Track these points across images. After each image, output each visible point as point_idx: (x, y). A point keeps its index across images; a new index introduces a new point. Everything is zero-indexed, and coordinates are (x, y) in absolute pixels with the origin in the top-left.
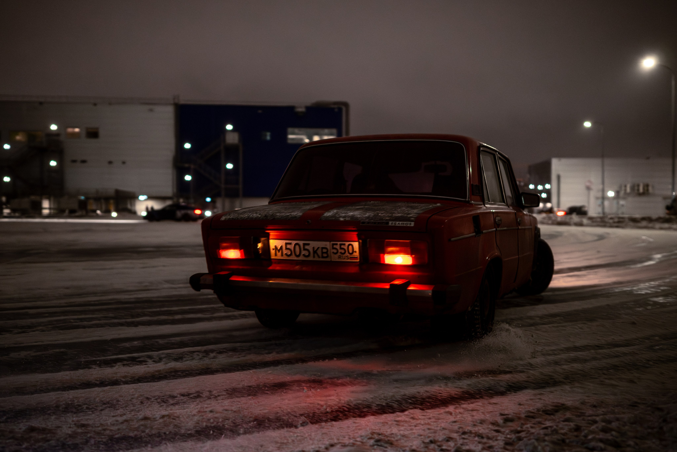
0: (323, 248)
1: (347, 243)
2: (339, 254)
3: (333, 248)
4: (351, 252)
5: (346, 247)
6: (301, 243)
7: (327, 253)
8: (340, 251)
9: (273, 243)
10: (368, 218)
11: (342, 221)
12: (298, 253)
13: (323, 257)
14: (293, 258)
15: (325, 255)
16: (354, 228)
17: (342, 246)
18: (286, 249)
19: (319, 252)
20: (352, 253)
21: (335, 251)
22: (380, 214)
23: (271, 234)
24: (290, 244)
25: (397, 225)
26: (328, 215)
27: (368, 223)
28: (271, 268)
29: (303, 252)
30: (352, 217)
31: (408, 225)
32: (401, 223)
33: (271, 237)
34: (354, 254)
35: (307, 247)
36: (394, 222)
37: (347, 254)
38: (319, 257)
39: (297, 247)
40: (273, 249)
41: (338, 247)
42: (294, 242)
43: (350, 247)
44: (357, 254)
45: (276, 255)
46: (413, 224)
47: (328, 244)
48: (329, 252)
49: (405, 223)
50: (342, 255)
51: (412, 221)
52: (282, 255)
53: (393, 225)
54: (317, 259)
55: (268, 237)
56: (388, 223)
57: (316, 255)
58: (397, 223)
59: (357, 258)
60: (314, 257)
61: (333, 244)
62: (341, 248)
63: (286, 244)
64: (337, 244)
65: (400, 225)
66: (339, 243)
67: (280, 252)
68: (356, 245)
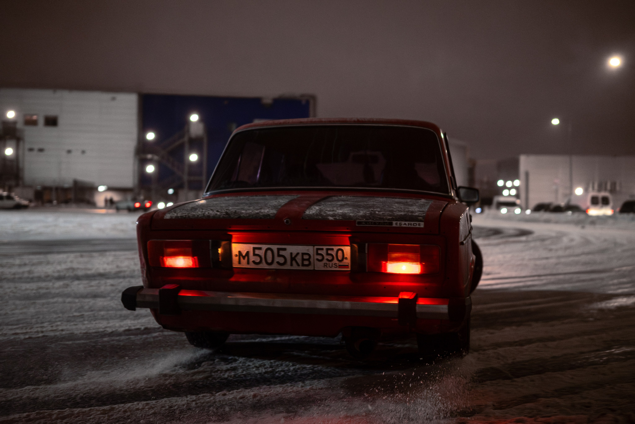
0: (303, 254)
1: (336, 248)
2: (325, 261)
3: (318, 254)
4: (340, 258)
5: (334, 253)
6: (275, 248)
7: (308, 260)
8: (326, 257)
9: (236, 248)
10: (364, 216)
11: (332, 221)
12: (270, 260)
13: (303, 265)
14: (264, 266)
15: (306, 263)
16: (348, 229)
17: (330, 252)
18: (255, 255)
19: (299, 259)
20: (342, 260)
21: (320, 257)
22: (377, 212)
23: (234, 236)
24: (260, 249)
25: (403, 226)
26: (311, 213)
27: (366, 223)
28: (233, 279)
29: (277, 259)
30: (344, 215)
31: (418, 226)
32: (407, 223)
33: (233, 240)
34: (345, 261)
35: (282, 253)
36: (399, 222)
37: (335, 261)
38: (298, 265)
39: (269, 253)
40: (236, 256)
41: (324, 252)
42: (264, 247)
43: (340, 252)
44: (348, 262)
45: (240, 262)
46: (422, 225)
47: (310, 249)
48: (312, 260)
49: (412, 223)
50: (328, 262)
51: (421, 221)
52: (248, 263)
53: (398, 225)
54: (295, 267)
55: (230, 241)
56: (391, 224)
57: (294, 263)
58: (403, 223)
59: (348, 266)
60: (292, 265)
61: (318, 249)
62: (328, 254)
63: (254, 249)
64: (322, 249)
65: (407, 226)
66: (325, 248)
67: (246, 258)
68: (347, 250)
